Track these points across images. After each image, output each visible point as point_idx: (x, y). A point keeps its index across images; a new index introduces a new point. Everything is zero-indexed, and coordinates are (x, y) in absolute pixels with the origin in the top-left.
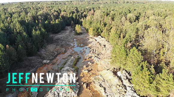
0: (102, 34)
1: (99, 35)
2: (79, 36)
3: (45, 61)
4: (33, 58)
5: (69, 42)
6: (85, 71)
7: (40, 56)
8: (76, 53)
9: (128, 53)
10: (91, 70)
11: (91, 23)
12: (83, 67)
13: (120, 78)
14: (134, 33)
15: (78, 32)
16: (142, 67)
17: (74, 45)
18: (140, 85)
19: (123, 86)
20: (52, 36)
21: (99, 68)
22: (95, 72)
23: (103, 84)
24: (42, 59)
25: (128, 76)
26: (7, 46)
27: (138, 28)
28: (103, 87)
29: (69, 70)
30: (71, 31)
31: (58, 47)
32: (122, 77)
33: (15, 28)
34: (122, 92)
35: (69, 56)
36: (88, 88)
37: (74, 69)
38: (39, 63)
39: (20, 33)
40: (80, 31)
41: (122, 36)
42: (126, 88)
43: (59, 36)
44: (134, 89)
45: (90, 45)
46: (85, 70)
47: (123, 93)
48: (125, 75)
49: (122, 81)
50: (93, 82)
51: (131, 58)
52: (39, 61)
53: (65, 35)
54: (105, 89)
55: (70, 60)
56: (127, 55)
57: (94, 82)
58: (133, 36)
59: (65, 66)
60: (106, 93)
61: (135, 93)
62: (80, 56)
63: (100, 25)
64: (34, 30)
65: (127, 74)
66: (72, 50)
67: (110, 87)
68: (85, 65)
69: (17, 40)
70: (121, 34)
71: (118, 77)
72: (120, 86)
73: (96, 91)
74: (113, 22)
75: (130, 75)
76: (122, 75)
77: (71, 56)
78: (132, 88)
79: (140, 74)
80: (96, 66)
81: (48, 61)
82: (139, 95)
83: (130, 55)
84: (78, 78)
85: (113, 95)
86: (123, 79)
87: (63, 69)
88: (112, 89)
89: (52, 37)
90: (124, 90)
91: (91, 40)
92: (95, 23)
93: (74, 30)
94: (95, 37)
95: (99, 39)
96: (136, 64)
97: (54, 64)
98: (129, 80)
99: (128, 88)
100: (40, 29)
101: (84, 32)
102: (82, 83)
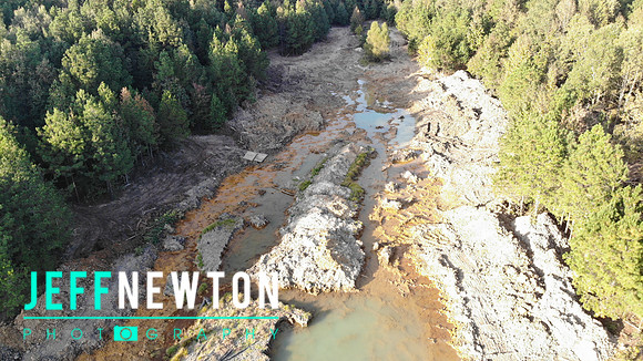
0: (472, 65)
1: (458, 65)
2: (377, 68)
3: (250, 156)
4: (212, 139)
5: (339, 89)
6: (387, 204)
7: (235, 135)
8: (360, 133)
9: (569, 147)
10: (414, 201)
11: (430, 17)
12: (383, 187)
13: (523, 243)
14: (604, 68)
15: (374, 51)
16: (620, 206)
17: (357, 104)
18: (600, 275)
19: (530, 273)
20: (278, 63)
21: (445, 199)
22: (426, 210)
23: (453, 257)
24: (241, 145)
25: (558, 237)
26: (124, 90)
27: (621, 50)
28: (451, 266)
29: (332, 192)
30: (350, 49)
31: (299, 108)
32: (533, 241)
33: (152, 28)
34: (523, 295)
35: (334, 143)
36: (397, 263)
37: (349, 190)
38: (230, 158)
39: (166, 47)
40: (382, 48)
41: (551, 76)
42: (541, 282)
43: (303, 63)
44: (575, 289)
45: (417, 107)
46: (389, 201)
47: (530, 298)
48: (545, 232)
49: (530, 254)
50: (415, 246)
51: (580, 166)
52: (229, 153)
53: (324, 62)
54: (459, 275)
55: (336, 159)
56: (564, 154)
57: (420, 245)
58: (599, 79)
59: (318, 178)
60: (461, 289)
61: (576, 304)
62: (376, 145)
63: (468, 25)
64: (215, 39)
65: (554, 230)
66: (345, 123)
67: (481, 270)
68: (391, 183)
69: (156, 71)
70: (550, 70)
71: (516, 235)
72: (518, 271)
73: (426, 278)
74: (522, 17)
75: (567, 235)
76: (533, 231)
77: (341, 142)
78: (566, 285)
79: (607, 234)
80: (435, 188)
81: (262, 156)
82: (591, 313)
83: (579, 155)
84: (360, 226)
85: (488, 300)
86: (533, 248)
87: (310, 188)
88: (487, 278)
89: (280, 67)
90: (533, 286)
91: (423, 86)
92: (449, 18)
93: (363, 42)
94: (442, 73)
95: (456, 81)
96: (597, 192)
97: (279, 168)
98: (560, 252)
99: (549, 281)
100: (238, 37)
101: (400, 54)
102: (376, 246)
